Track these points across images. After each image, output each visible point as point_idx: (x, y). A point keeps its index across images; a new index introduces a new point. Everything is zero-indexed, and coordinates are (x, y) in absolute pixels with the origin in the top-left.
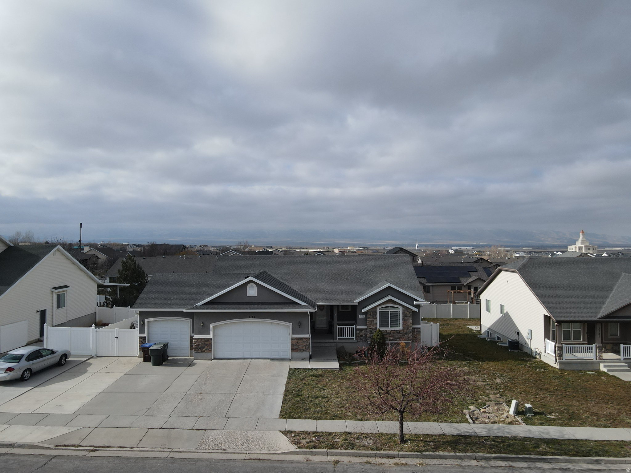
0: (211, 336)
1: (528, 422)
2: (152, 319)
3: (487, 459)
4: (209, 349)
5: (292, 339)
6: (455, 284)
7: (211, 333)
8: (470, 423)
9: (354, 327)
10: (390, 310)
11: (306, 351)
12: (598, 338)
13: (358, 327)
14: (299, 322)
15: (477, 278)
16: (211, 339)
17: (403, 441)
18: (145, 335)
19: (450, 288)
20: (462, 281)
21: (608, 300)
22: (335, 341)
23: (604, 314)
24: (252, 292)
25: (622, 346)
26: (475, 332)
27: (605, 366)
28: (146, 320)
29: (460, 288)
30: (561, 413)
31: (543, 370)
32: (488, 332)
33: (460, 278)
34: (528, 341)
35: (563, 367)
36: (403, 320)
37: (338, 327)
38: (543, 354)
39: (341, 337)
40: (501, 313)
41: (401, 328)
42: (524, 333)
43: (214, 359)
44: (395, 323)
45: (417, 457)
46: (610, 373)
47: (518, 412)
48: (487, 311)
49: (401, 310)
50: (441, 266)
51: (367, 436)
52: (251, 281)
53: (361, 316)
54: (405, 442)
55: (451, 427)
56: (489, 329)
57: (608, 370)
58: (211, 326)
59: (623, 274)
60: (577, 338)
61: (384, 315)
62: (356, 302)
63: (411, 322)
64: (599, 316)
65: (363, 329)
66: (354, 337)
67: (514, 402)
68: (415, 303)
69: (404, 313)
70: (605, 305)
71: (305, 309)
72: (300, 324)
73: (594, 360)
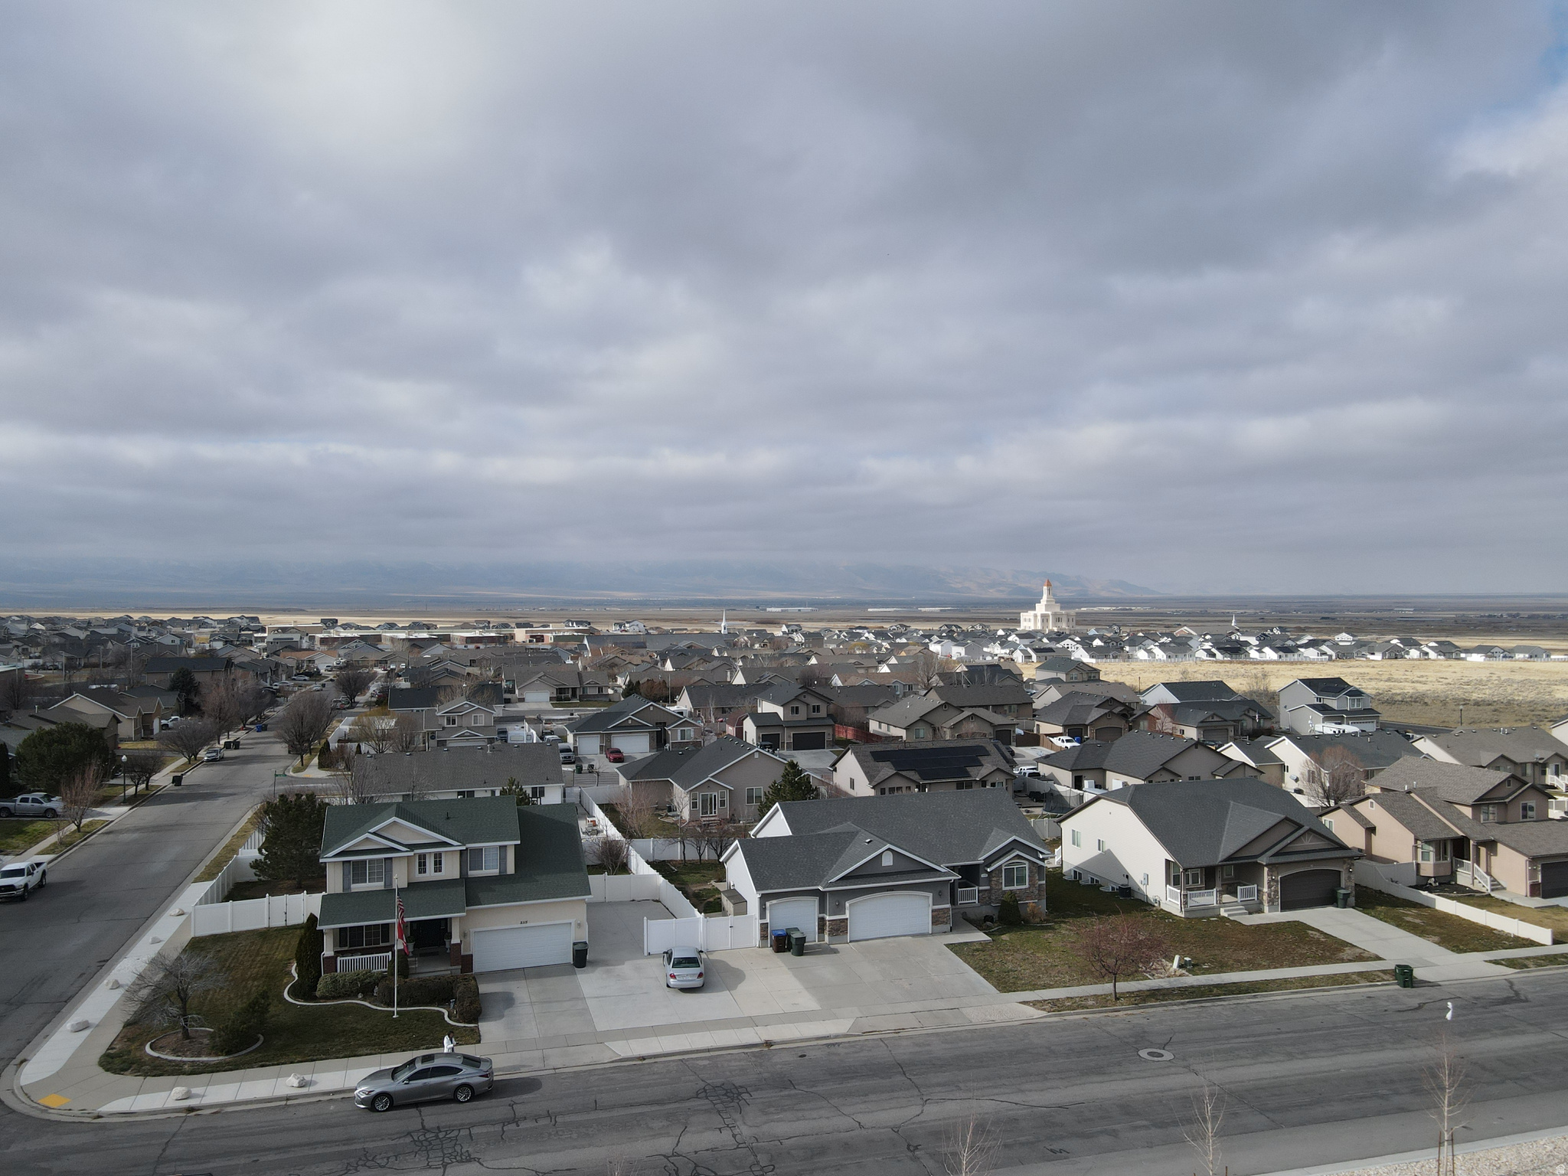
0: (847, 916)
1: (1192, 972)
2: (774, 902)
3: (1183, 1004)
4: (845, 931)
5: (933, 911)
6: (963, 779)
7: (847, 912)
8: (1149, 979)
9: (977, 888)
10: (1015, 867)
11: (947, 923)
12: (1219, 882)
13: (981, 888)
14: (940, 892)
15: (995, 768)
16: (847, 919)
17: (1117, 999)
18: (768, 920)
19: (955, 785)
20: (971, 774)
21: (1224, 838)
22: (957, 907)
23: (1224, 857)
24: (888, 861)
25: (1239, 888)
26: (1051, 870)
27: (1225, 911)
28: (768, 904)
29: (969, 785)
30: (1212, 962)
31: (1171, 920)
32: (1075, 872)
33: (967, 768)
34: (1143, 888)
35: (1188, 915)
36: (1029, 876)
37: (959, 890)
38: (1163, 901)
39: (962, 902)
40: (1099, 849)
41: (1027, 886)
42: (1137, 877)
43: (850, 942)
44: (1021, 880)
45: (1135, 1009)
46: (1231, 918)
47: (1180, 966)
48: (1074, 844)
49: (1027, 865)
50: (934, 747)
51: (1086, 998)
52: (889, 849)
53: (983, 876)
54: (1118, 999)
55: (1140, 984)
56: (1077, 867)
57: (1229, 915)
58: (847, 904)
59: (1232, 802)
60: (1195, 881)
61: (1010, 872)
62: (980, 860)
63: (1037, 878)
64: (1220, 859)
65: (986, 890)
66: (977, 901)
67: (1177, 958)
68: (1041, 857)
69: (1029, 868)
70: (1222, 845)
71: (946, 876)
72: (940, 894)
73: (1215, 904)
